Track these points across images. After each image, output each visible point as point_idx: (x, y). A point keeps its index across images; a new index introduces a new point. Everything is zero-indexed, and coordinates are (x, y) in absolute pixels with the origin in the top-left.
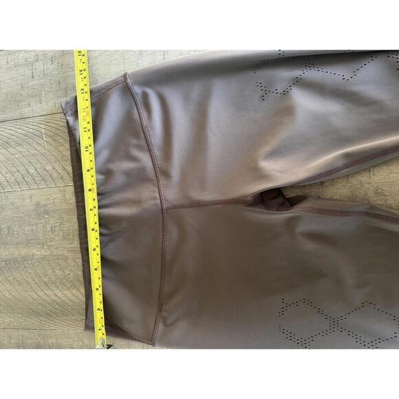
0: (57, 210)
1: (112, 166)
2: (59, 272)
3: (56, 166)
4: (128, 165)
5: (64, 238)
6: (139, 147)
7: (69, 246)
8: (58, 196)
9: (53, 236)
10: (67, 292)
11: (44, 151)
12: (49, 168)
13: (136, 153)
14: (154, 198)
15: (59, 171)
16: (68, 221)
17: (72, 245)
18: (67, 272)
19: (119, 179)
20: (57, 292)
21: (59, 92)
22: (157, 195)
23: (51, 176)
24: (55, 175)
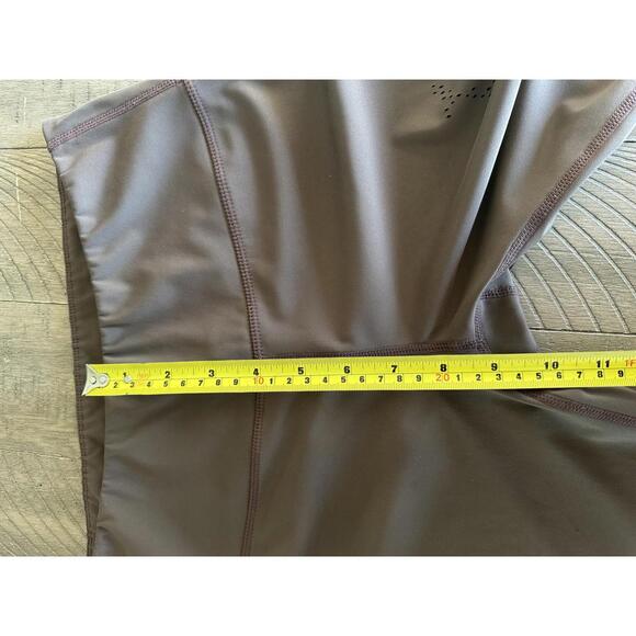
0: (30, 352)
1: (148, 265)
2: (21, 478)
3: (36, 258)
4: (182, 264)
5: (38, 411)
6: (209, 226)
7: (46, 428)
8: (35, 321)
9: (18, 401)
10: (34, 519)
11: (15, 224)
12: (21, 260)
13: (201, 238)
14: (239, 339)
15: (41, 269)
16: (49, 376)
17: (52, 428)
18: (38, 481)
19: (163, 295)
20: (15, 516)
21: (59, 103)
22: (245, 332)
23: (24, 278)
24: (32, 277)
